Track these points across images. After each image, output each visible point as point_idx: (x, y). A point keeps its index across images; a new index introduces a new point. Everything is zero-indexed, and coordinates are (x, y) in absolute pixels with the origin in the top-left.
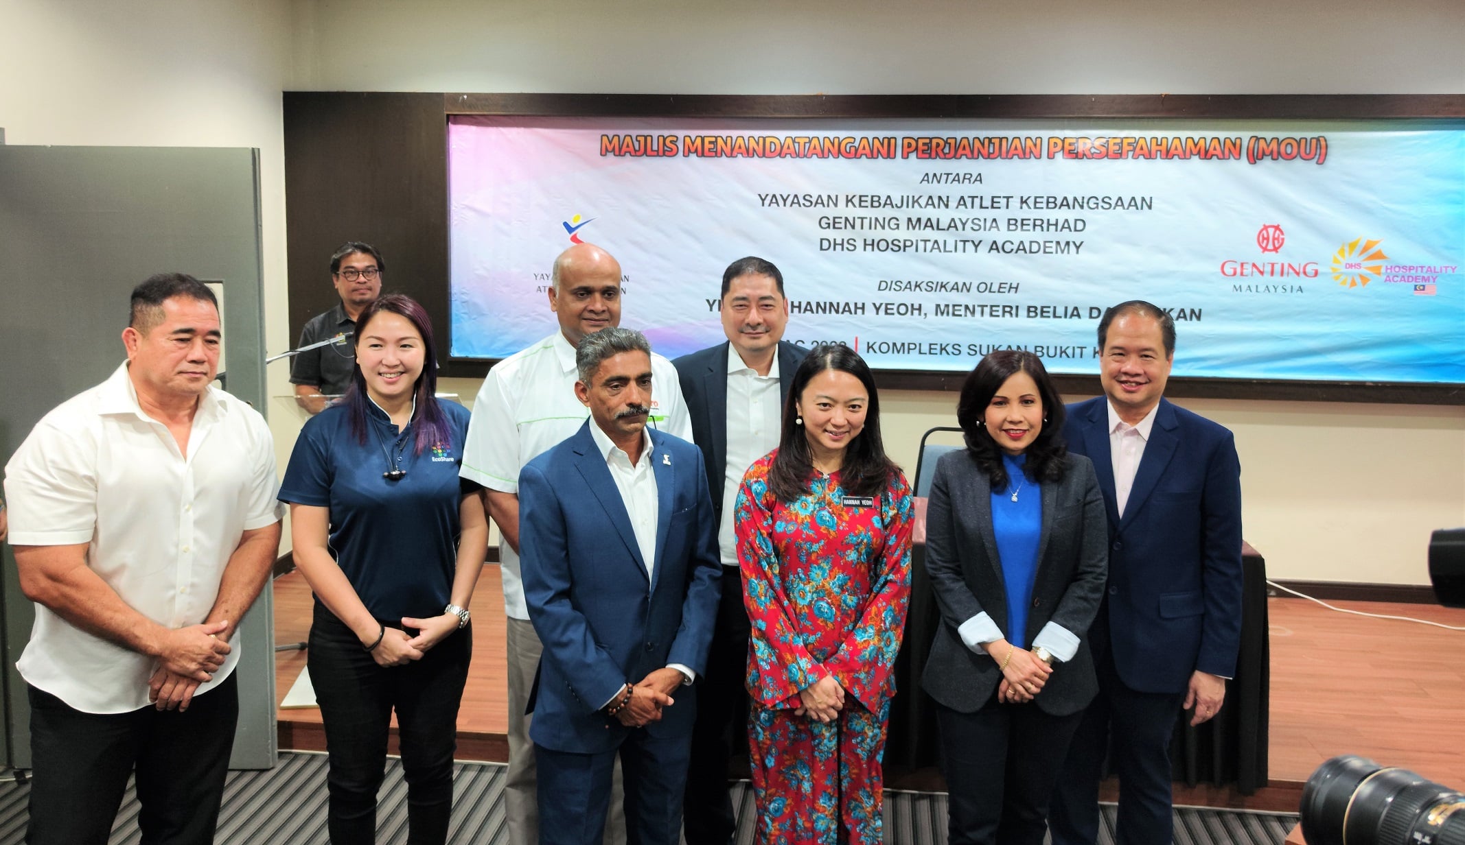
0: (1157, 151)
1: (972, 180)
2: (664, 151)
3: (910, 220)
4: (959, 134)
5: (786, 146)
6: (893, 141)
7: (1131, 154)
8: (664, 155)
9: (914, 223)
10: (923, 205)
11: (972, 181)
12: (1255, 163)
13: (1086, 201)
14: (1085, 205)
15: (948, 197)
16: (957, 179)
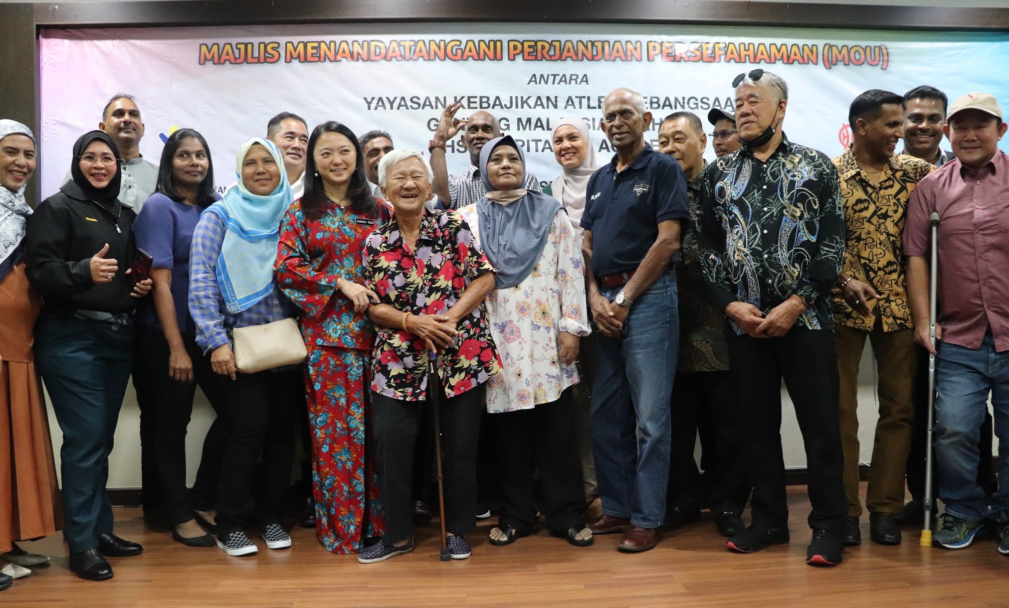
0: (746, 56)
1: (579, 80)
2: (265, 58)
3: (519, 120)
4: (563, 38)
5: (391, 49)
6: (499, 44)
7: (723, 57)
8: (265, 61)
9: (524, 123)
10: (532, 105)
11: (578, 82)
12: (830, 68)
13: (686, 101)
14: (686, 105)
15: (556, 97)
16: (563, 79)
